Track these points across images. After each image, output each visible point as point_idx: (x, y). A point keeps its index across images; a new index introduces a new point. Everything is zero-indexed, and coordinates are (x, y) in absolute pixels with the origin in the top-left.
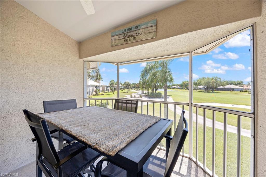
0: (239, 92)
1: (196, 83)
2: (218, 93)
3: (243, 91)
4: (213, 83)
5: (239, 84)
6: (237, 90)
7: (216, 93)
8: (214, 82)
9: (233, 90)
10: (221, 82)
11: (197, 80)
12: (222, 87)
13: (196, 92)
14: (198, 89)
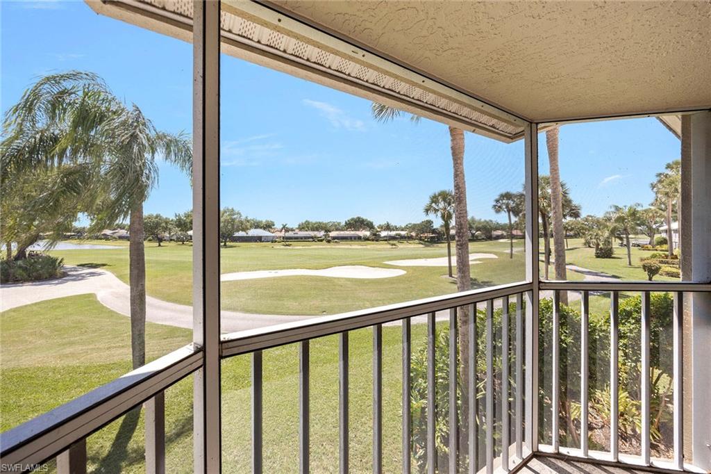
0: (270, 243)
1: (183, 223)
2: (235, 247)
3: (276, 241)
4: (226, 224)
5: (268, 226)
6: (267, 240)
7: (231, 247)
8: (228, 222)
9: (259, 239)
10: (242, 223)
11: (185, 214)
12: (241, 234)
13: (184, 246)
14: (189, 238)
